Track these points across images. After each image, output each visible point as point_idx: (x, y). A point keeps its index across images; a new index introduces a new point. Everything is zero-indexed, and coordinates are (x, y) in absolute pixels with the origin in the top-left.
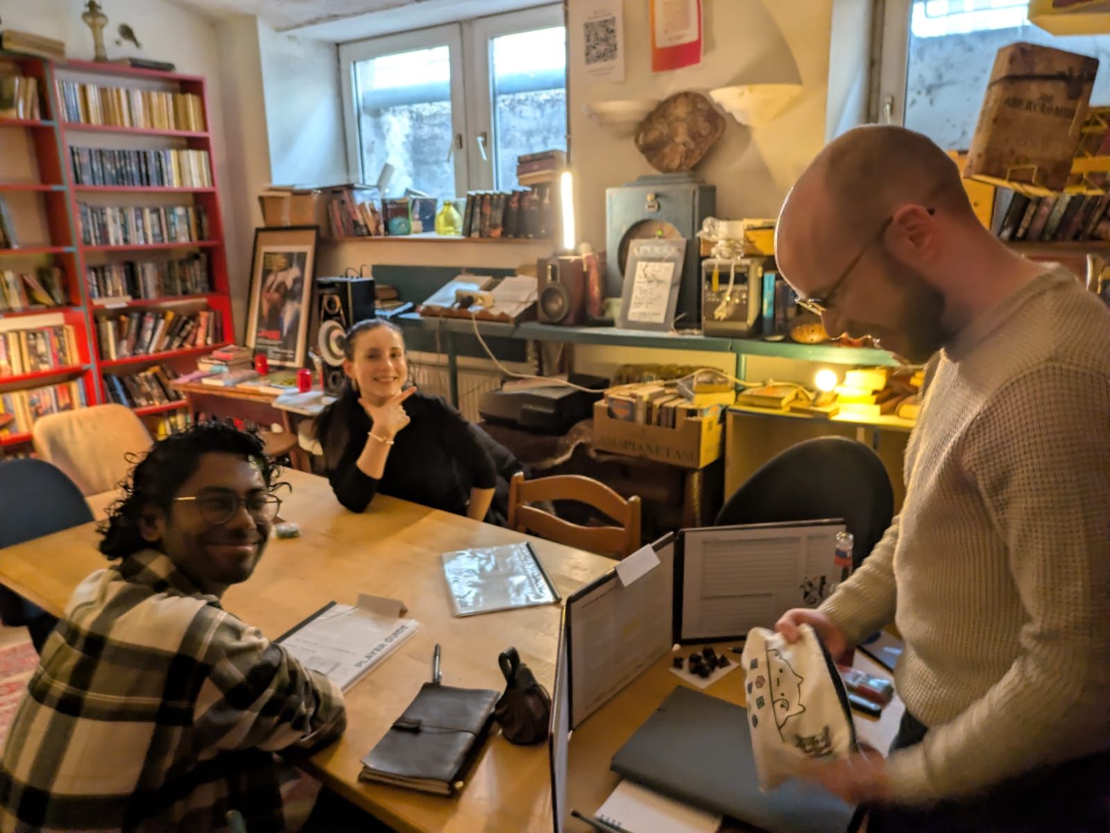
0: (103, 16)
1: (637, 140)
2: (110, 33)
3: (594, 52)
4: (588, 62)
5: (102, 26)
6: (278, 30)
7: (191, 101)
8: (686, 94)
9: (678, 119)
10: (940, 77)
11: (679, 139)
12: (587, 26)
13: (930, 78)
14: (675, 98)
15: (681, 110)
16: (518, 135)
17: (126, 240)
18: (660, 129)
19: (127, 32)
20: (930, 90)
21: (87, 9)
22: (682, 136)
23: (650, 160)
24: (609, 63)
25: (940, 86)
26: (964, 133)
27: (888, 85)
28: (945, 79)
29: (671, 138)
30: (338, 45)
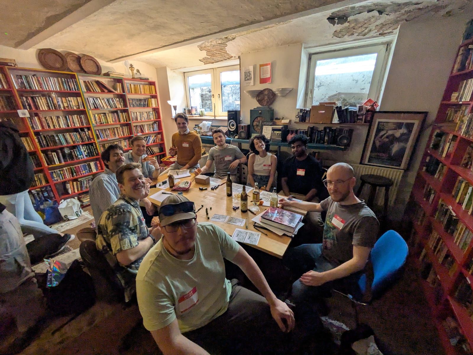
0: (134, 68)
1: (256, 99)
2: (135, 71)
3: (247, 79)
4: (245, 81)
5: (133, 70)
6: (171, 70)
7: (153, 87)
8: (267, 89)
9: (265, 94)
10: (321, 84)
11: (266, 99)
12: (245, 73)
13: (319, 85)
14: (265, 90)
15: (266, 93)
16: (226, 94)
17: (141, 119)
18: (261, 96)
19: (138, 71)
20: (319, 87)
21: (130, 66)
22: (266, 98)
23: (259, 103)
24: (250, 81)
25: (320, 86)
26: (325, 97)
27: (310, 87)
28: (322, 84)
29: (264, 99)
30: (184, 73)
